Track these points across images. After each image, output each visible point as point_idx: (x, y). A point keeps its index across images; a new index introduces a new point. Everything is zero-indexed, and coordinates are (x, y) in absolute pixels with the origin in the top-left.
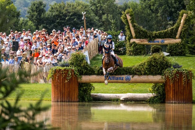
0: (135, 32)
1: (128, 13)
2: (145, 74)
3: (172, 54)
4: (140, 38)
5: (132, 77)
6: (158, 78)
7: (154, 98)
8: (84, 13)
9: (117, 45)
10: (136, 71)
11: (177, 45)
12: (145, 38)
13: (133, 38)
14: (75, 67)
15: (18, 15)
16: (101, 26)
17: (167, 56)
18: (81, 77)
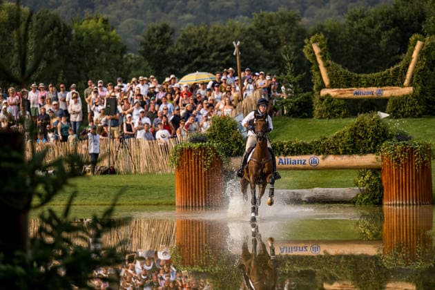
0: (330, 76)
1: (315, 42)
2: (346, 152)
3: (395, 115)
4: (338, 86)
5: (323, 159)
6: (369, 159)
7: (363, 197)
8: (236, 43)
9: (297, 101)
10: (328, 147)
11: (406, 98)
12: (348, 88)
13: (325, 87)
14: (218, 142)
15: (124, 50)
16: (273, 67)
17: (387, 117)
18: (229, 161)
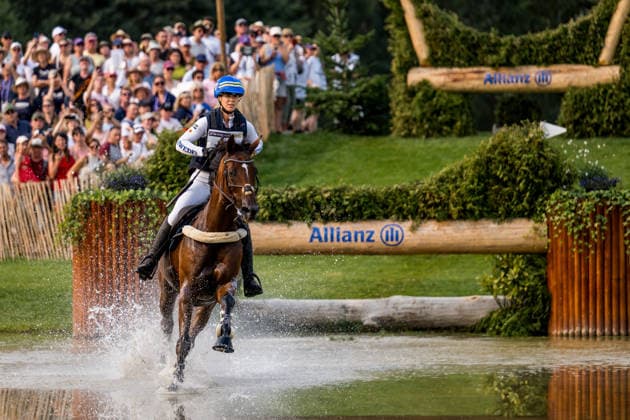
0: (430, 40)
2: (465, 215)
3: (578, 129)
4: (448, 63)
5: (413, 229)
6: (519, 232)
7: (504, 317)
9: (355, 95)
10: (425, 202)
11: (605, 92)
12: (470, 65)
13: (418, 65)
14: (172, 189)
16: (297, 16)
17: (562, 136)
